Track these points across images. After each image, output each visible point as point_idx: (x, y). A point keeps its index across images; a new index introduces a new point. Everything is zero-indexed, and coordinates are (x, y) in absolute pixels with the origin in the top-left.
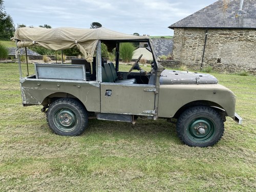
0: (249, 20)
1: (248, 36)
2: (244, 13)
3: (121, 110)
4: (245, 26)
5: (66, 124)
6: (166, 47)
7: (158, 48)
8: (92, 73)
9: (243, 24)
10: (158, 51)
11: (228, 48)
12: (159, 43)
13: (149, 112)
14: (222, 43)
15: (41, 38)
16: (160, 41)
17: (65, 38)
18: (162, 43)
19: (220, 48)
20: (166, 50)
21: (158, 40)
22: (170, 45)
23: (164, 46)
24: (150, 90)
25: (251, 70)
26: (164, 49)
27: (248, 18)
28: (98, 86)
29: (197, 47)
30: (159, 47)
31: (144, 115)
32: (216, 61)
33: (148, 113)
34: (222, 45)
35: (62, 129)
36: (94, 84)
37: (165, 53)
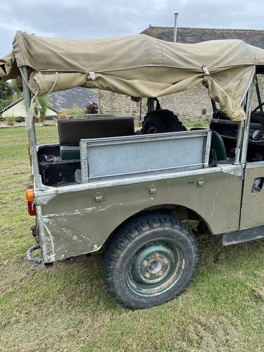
5: (153, 277)
15: (109, 61)
17: (178, 62)
20: (63, 100)
23: (60, 95)
26: (60, 100)
30: (53, 97)
35: (144, 291)
36: (231, 171)
37: (64, 106)
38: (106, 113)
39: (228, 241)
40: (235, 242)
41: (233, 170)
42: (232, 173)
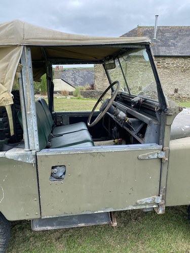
0: (164, 48)
1: (165, 64)
2: (158, 42)
3: (89, 205)
4: (161, 54)
6: (81, 77)
7: (73, 79)
8: (12, 133)
9: (159, 52)
10: (74, 82)
11: (148, 76)
12: (74, 73)
13: (148, 200)
14: (141, 71)
16: (75, 71)
18: (77, 74)
19: (140, 76)
20: (81, 80)
21: (73, 71)
22: (85, 76)
23: (79, 76)
24: (151, 157)
25: (170, 96)
26: (79, 80)
27: (162, 46)
28: (32, 161)
29: (118, 76)
30: (75, 77)
31: (138, 208)
32: (138, 89)
33: (146, 204)
34: (141, 73)
36: (18, 158)
37: (81, 84)
38: (99, 90)
39: (40, 226)
40: (49, 228)
41: (20, 156)
42: (19, 160)
